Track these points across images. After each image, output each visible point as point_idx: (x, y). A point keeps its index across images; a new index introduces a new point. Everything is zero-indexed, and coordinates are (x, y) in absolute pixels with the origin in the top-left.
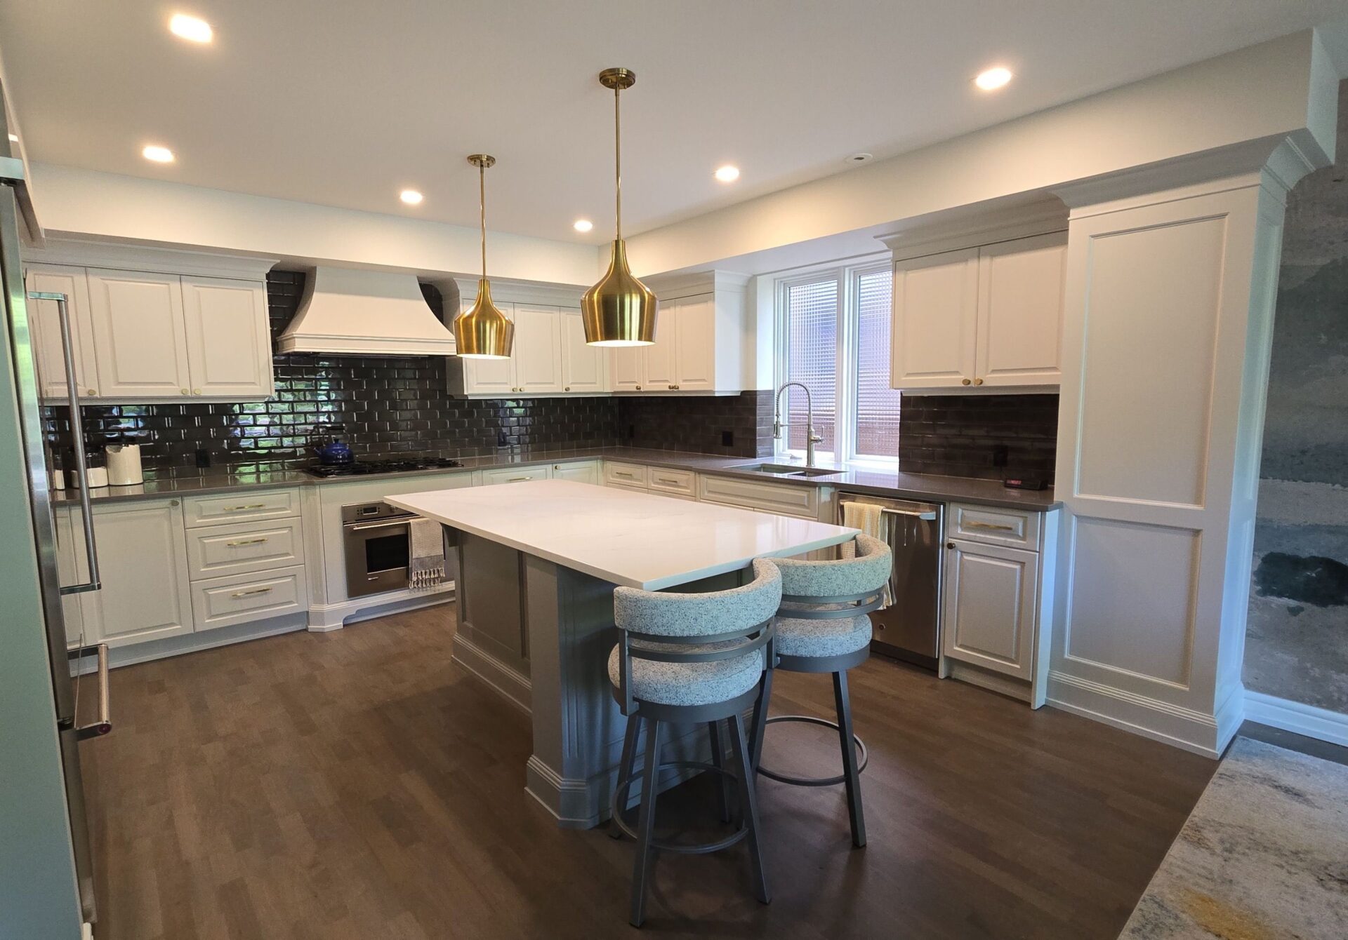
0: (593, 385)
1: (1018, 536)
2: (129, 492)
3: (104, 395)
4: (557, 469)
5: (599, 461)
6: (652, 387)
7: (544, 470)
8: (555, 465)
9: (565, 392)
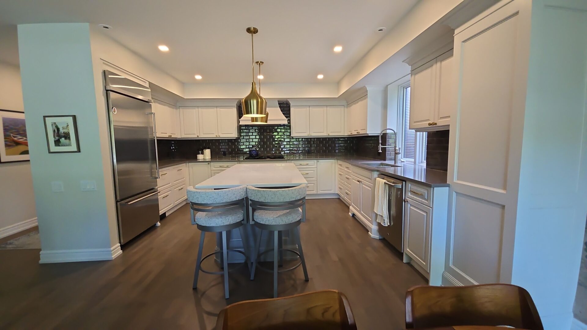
0: (340, 133)
1: (425, 198)
3: (201, 137)
4: (318, 162)
5: (336, 160)
6: (354, 133)
7: (313, 162)
8: (318, 160)
9: (328, 135)
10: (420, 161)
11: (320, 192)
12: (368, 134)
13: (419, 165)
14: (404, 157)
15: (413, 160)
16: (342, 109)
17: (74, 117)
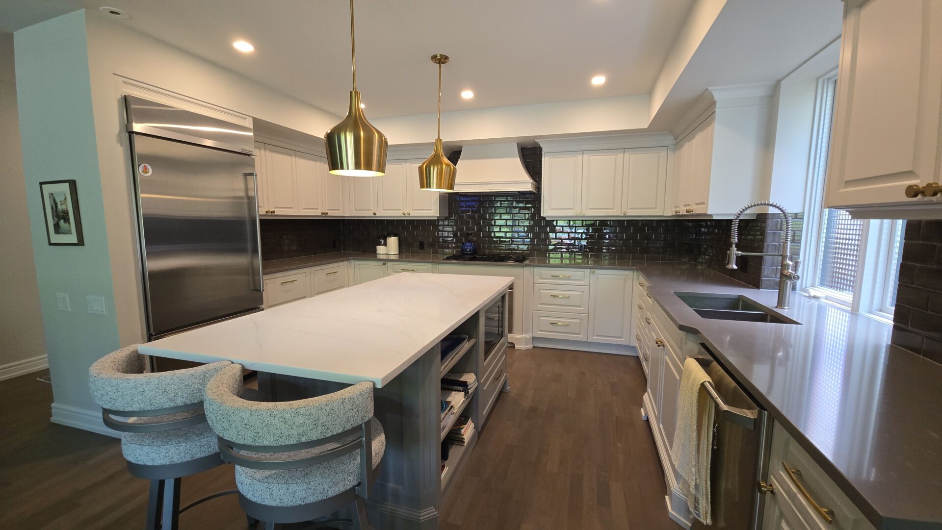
2: (392, 257)
3: (380, 215)
4: (594, 273)
5: (635, 271)
6: (683, 211)
7: (583, 273)
8: (592, 270)
9: (622, 215)
10: (876, 305)
11: (595, 339)
12: (711, 215)
13: (869, 319)
14: (822, 284)
15: (847, 296)
16: (663, 154)
17: (73, 184)
